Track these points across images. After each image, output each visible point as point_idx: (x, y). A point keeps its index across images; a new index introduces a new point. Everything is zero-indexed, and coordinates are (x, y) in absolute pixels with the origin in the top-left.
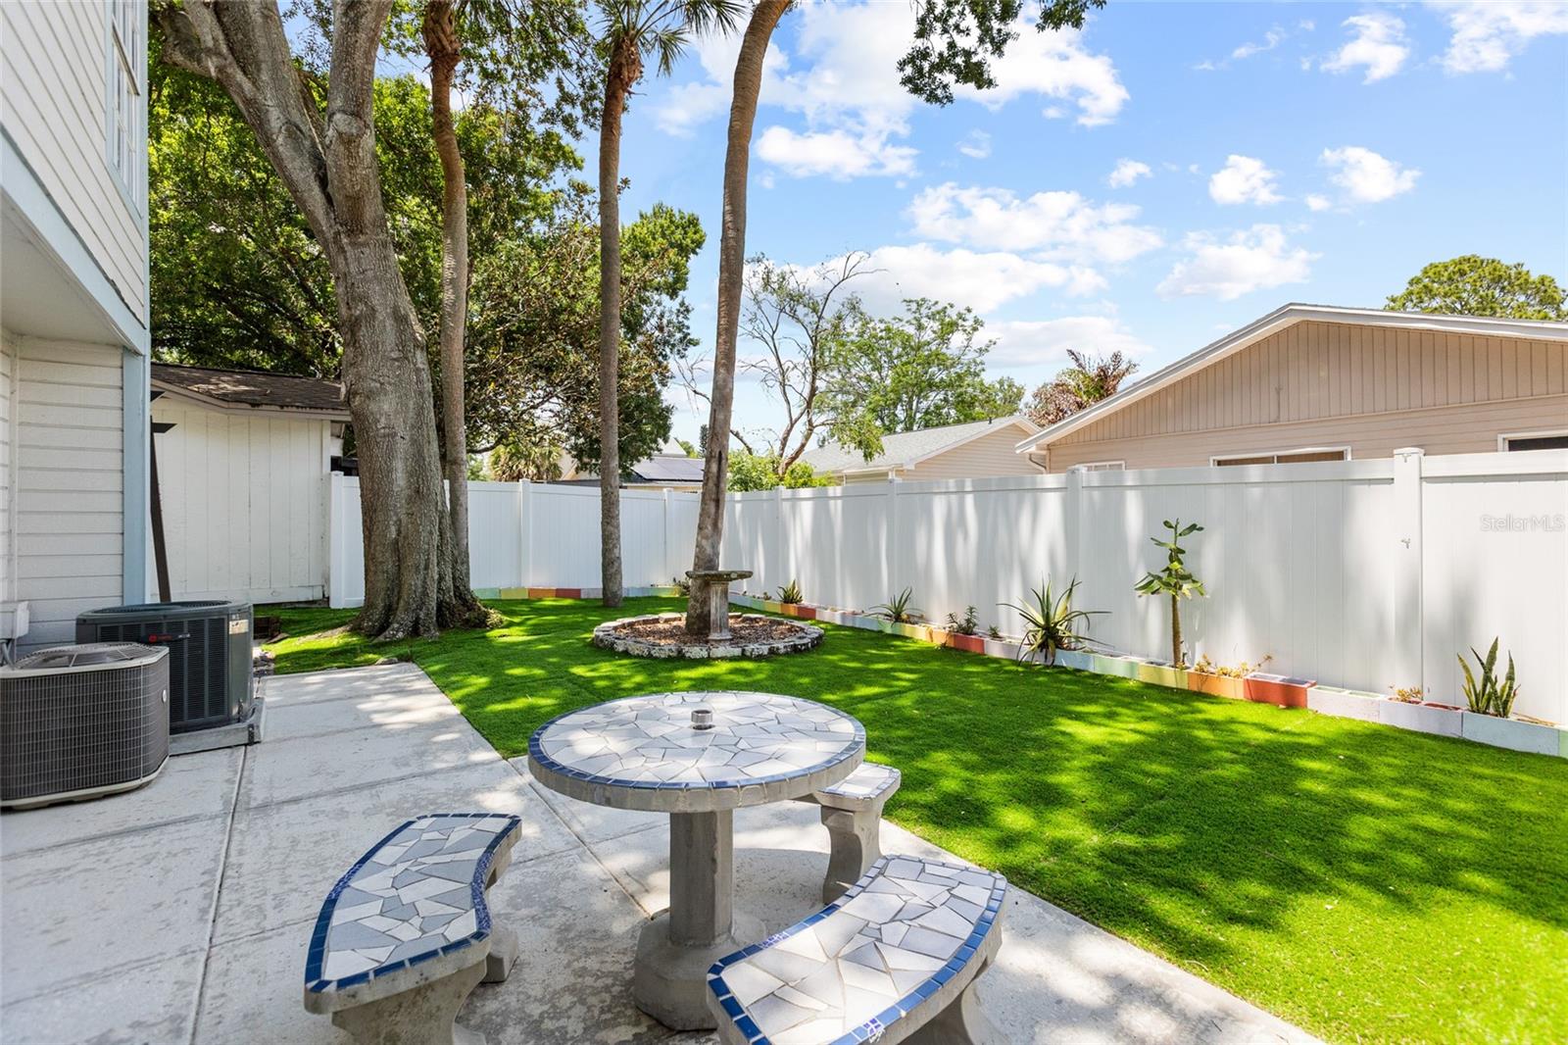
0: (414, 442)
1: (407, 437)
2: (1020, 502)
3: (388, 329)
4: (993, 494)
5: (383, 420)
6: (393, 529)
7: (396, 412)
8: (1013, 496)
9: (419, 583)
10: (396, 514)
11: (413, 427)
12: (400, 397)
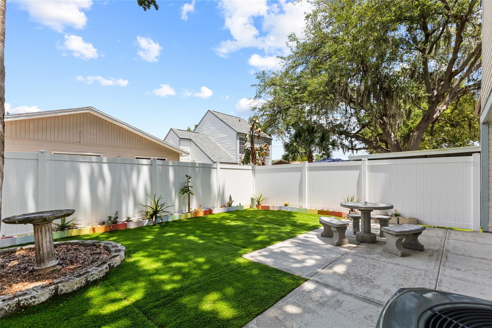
2: (132, 169)
4: (119, 165)
8: (128, 166)
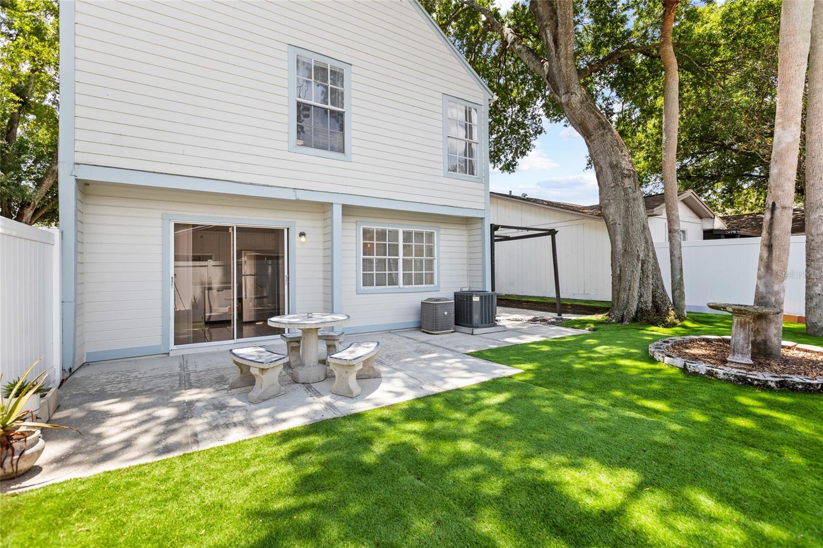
0: (624, 225)
1: (621, 224)
3: (609, 174)
5: (611, 217)
6: (618, 269)
7: (616, 212)
9: (626, 296)
10: (619, 262)
11: (624, 218)
12: (617, 205)
